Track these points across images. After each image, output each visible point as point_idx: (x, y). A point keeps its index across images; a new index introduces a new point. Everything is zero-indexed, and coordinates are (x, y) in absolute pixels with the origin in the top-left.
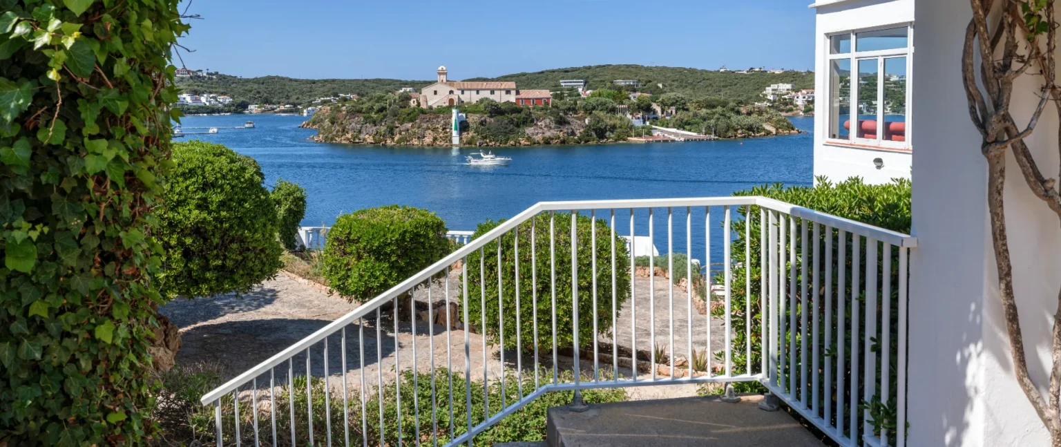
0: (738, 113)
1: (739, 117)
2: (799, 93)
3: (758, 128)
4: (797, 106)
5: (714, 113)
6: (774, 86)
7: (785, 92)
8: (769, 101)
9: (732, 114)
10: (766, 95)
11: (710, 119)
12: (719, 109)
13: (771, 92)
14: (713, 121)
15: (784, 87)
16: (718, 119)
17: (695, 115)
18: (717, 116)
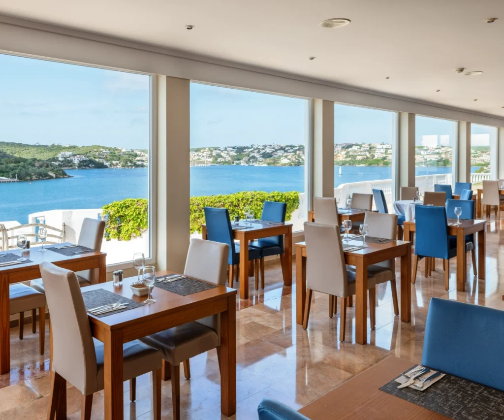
0: (33, 166)
1: (34, 168)
2: (76, 157)
3: (45, 175)
4: (74, 164)
5: (18, 166)
6: (62, 153)
7: (68, 156)
8: (59, 161)
9: (30, 166)
10: (58, 158)
11: (16, 169)
12: (22, 163)
13: (61, 156)
14: (17, 171)
15: (68, 153)
16: (21, 169)
17: (7, 167)
18: (20, 168)
